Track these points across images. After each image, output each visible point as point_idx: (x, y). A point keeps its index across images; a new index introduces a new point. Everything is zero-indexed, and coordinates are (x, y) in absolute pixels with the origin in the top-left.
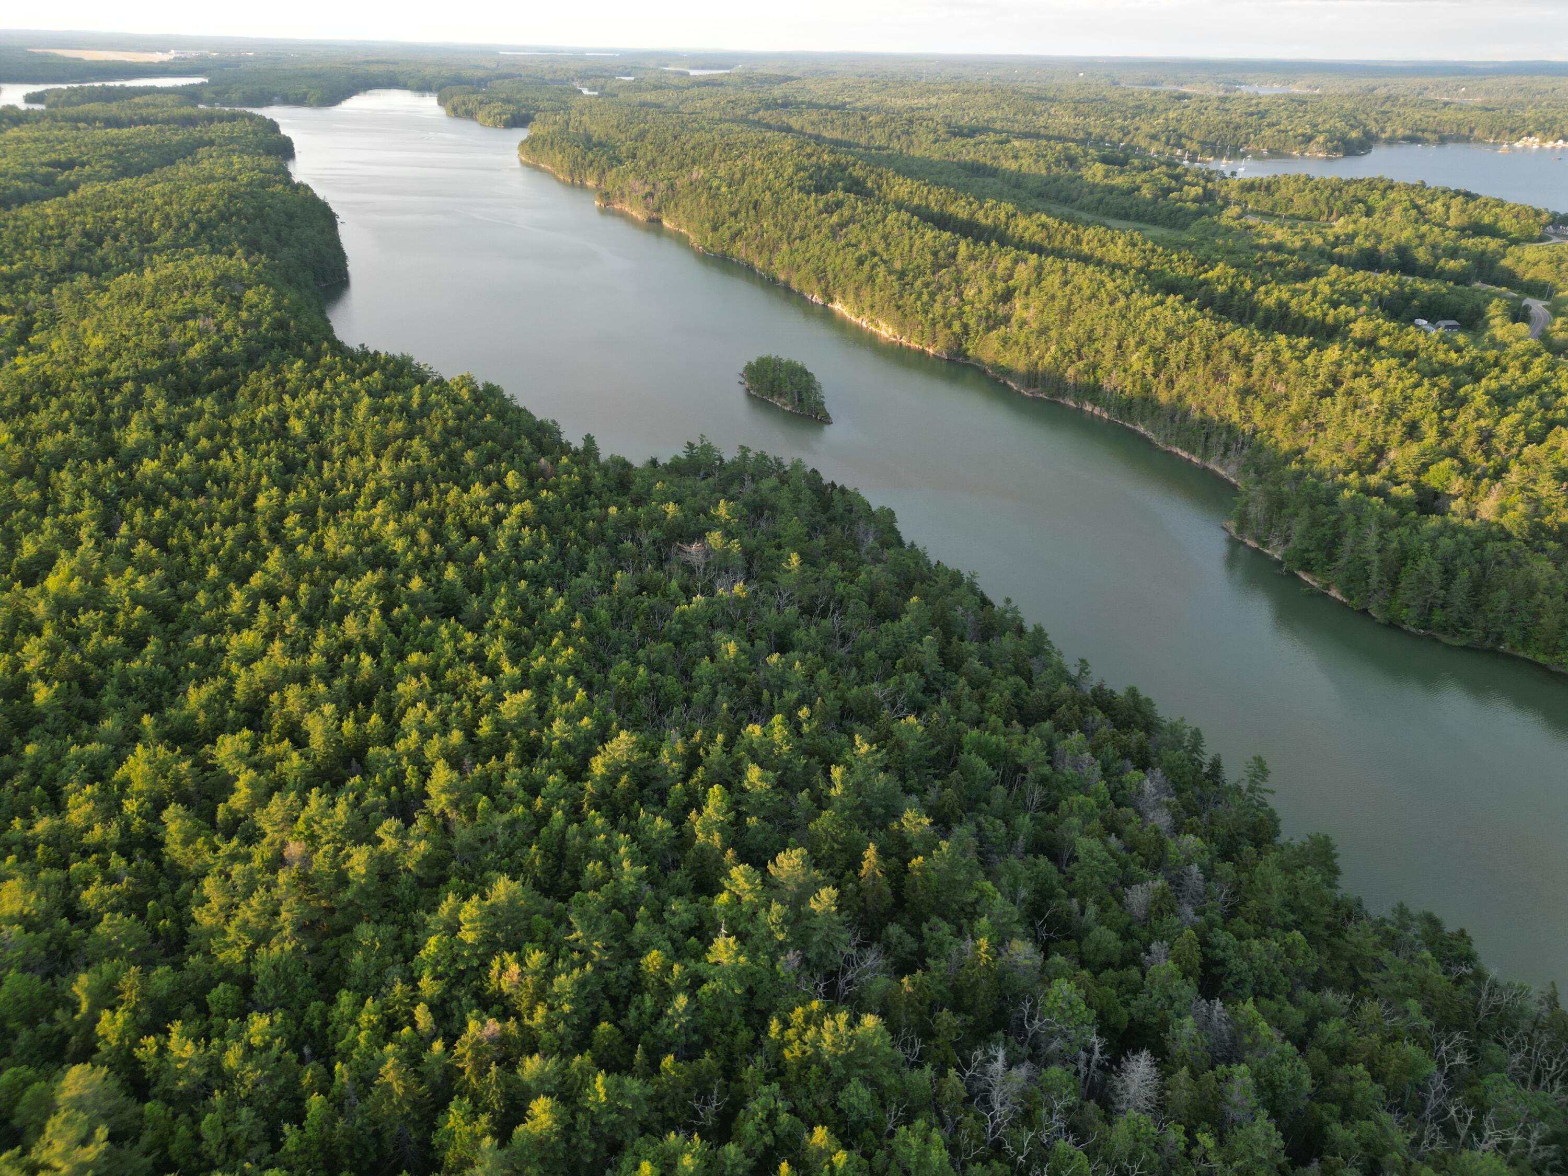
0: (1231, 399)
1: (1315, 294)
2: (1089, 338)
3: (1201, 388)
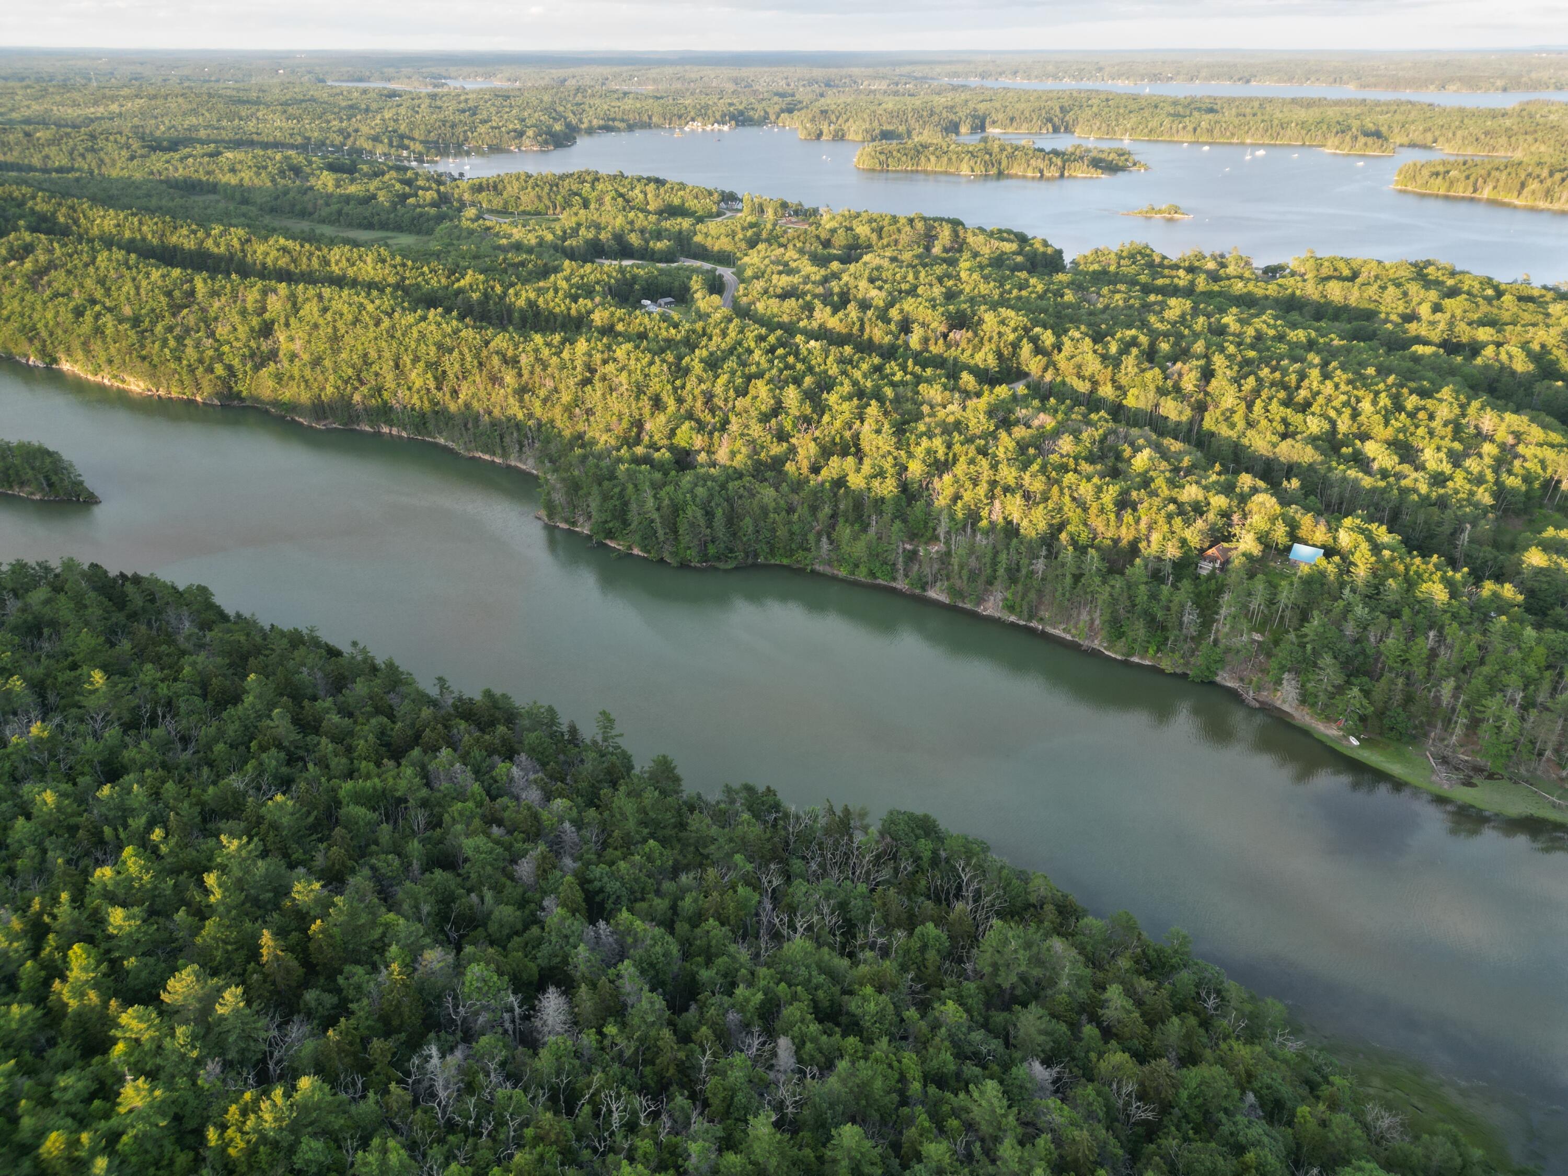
0: (511, 400)
1: (556, 291)
2: (365, 363)
3: (483, 394)
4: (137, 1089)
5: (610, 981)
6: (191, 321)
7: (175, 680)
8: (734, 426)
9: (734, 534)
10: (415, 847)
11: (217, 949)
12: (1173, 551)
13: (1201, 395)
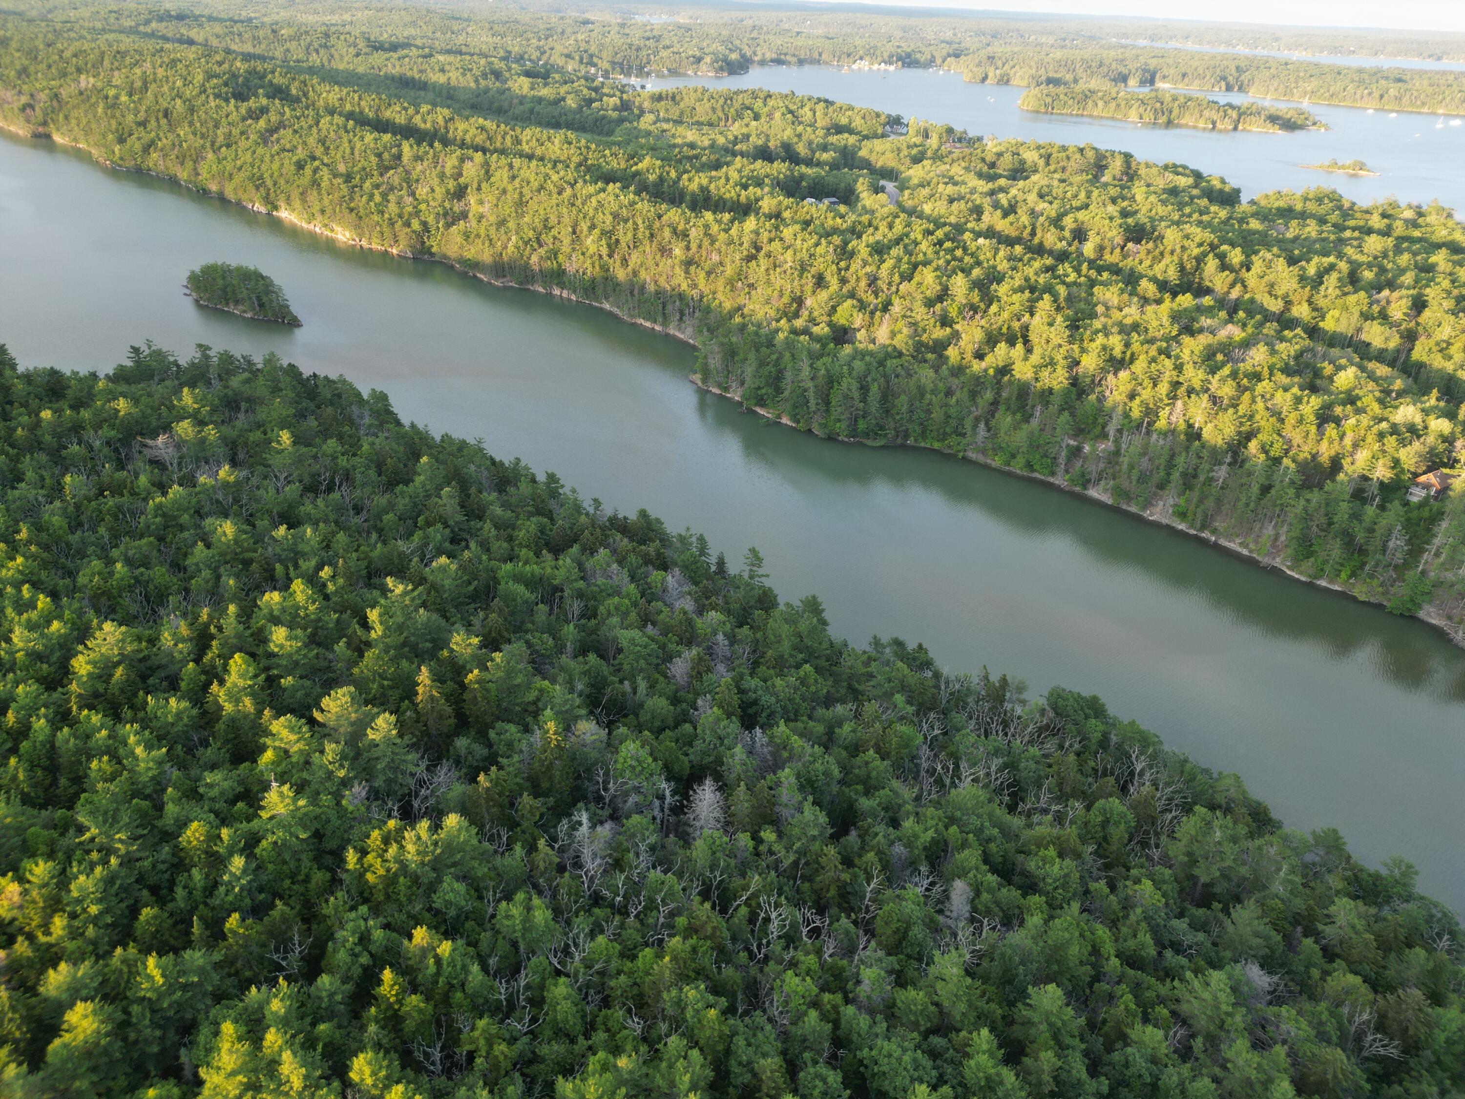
0: (678, 270)
1: (728, 180)
2: (545, 227)
3: (650, 263)
4: (281, 795)
5: (771, 788)
6: (396, 180)
7: (354, 455)
8: (897, 308)
9: (887, 412)
10: (570, 631)
11: (374, 681)
12: (1382, 472)
13: (1412, 324)
